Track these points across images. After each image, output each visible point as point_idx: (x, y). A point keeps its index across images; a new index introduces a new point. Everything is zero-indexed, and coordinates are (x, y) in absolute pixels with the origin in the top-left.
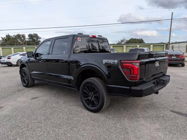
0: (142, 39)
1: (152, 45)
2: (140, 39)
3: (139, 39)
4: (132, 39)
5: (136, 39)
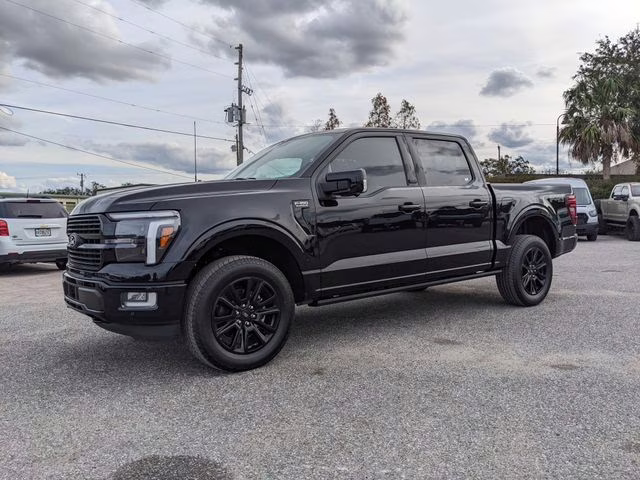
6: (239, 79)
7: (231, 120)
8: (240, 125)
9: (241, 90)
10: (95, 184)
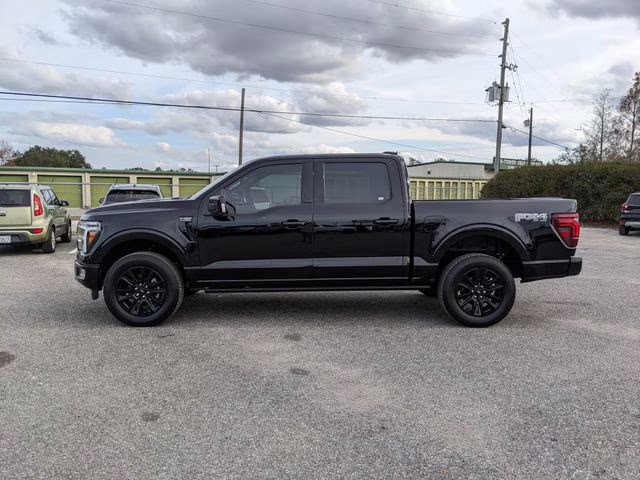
0: (76, 152)
1: (136, 176)
2: (70, 152)
3: (66, 150)
4: (38, 148)
5: (53, 150)
6: (503, 56)
7: (492, 99)
8: (501, 104)
9: (504, 67)
10: (412, 160)
